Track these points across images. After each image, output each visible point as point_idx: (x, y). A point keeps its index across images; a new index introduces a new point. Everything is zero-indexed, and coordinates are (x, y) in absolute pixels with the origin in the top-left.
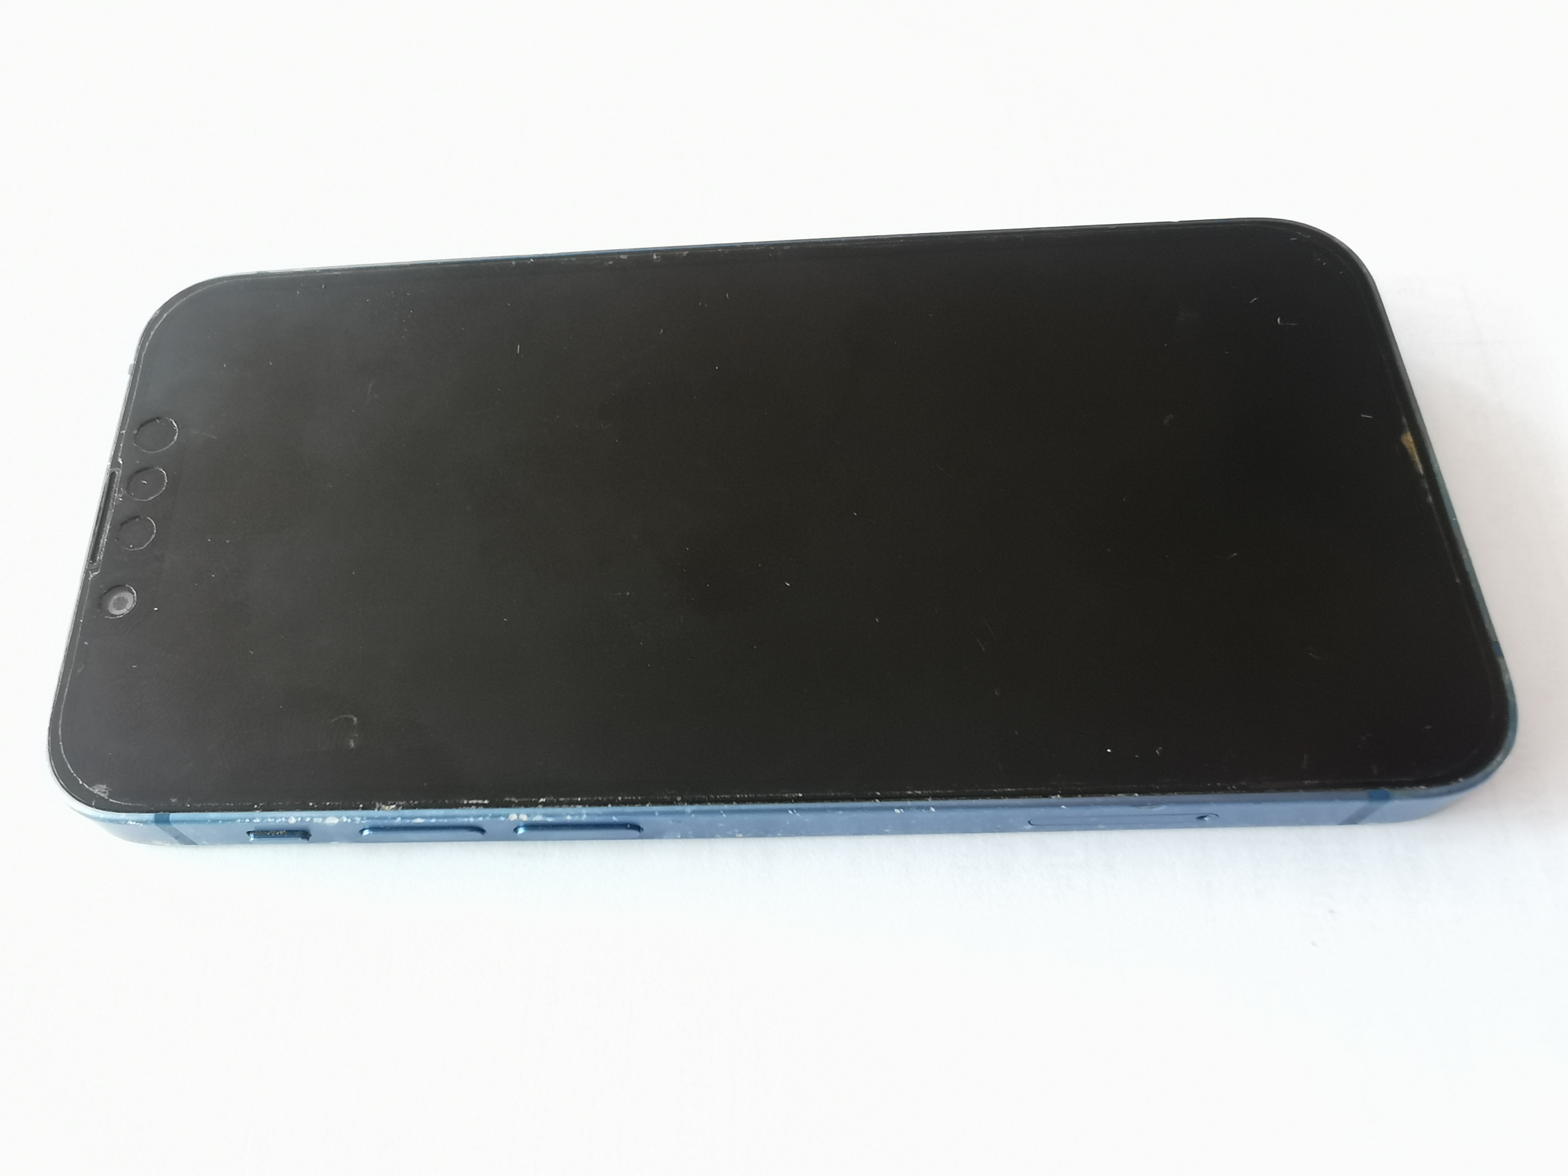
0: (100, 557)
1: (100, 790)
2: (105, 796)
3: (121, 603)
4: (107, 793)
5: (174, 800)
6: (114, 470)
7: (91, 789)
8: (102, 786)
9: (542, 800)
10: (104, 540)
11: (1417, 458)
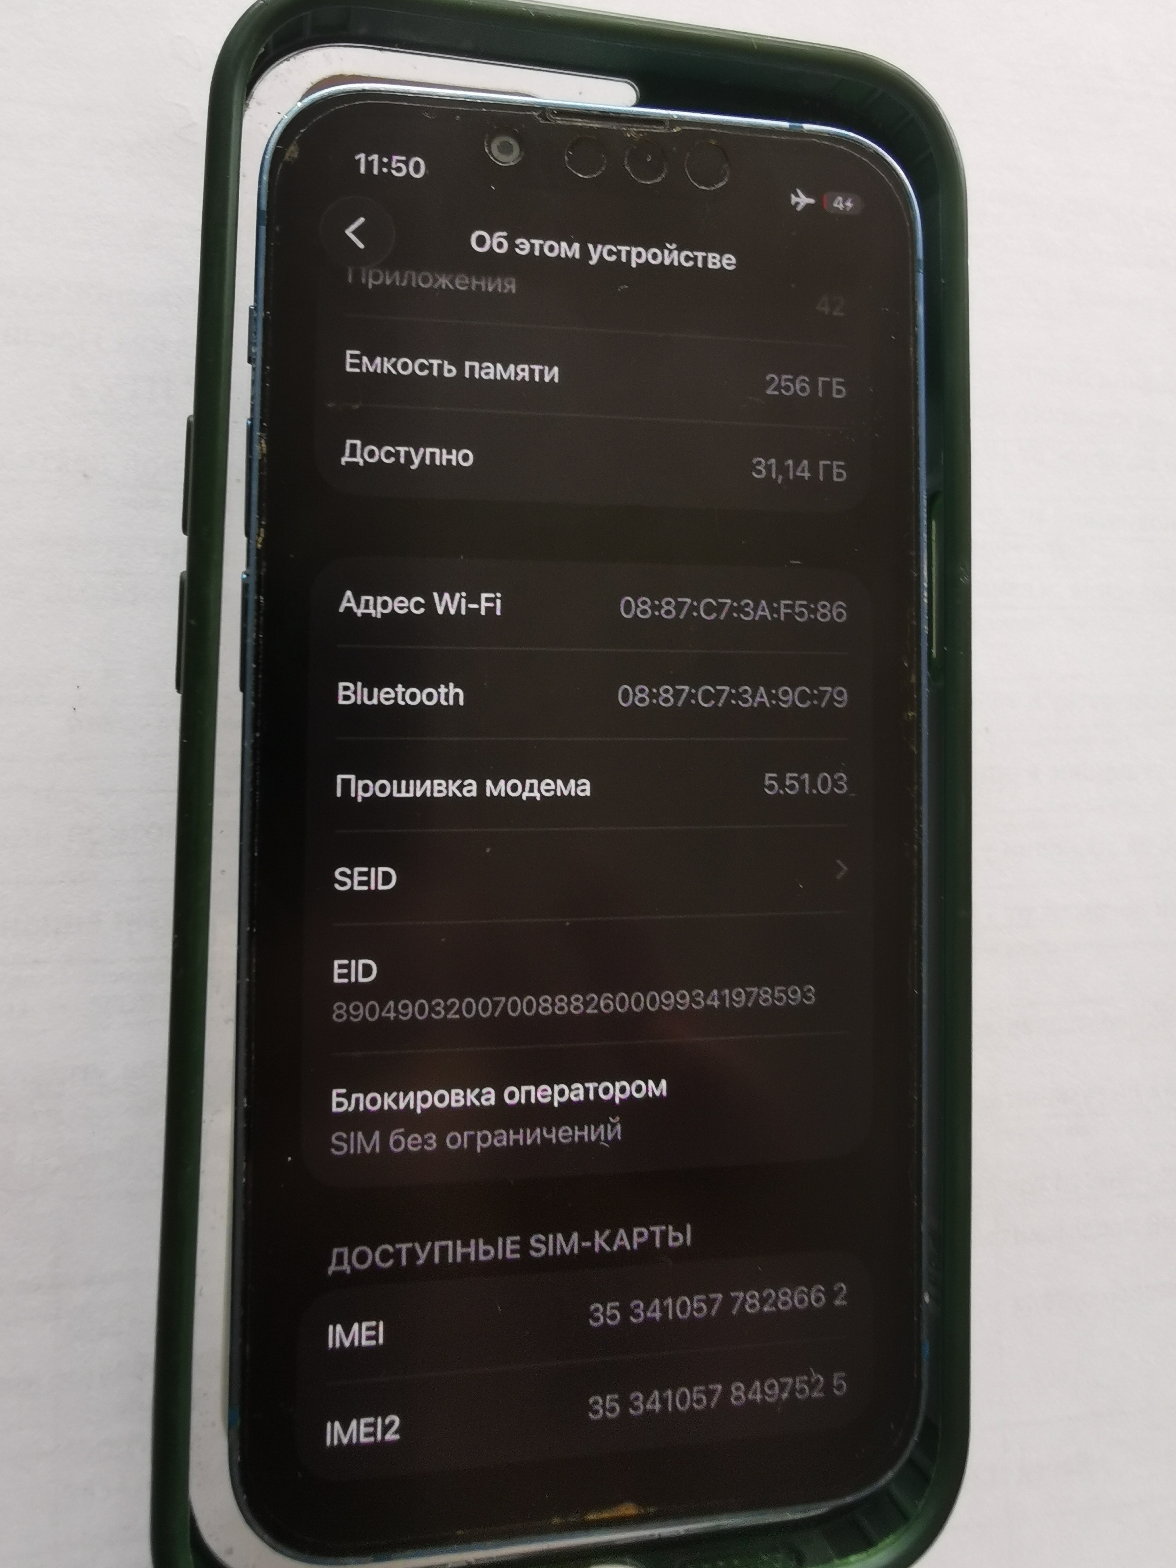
0: (560, 121)
1: (293, 152)
2: (287, 157)
3: (506, 149)
4: (289, 160)
5: (277, 228)
6: (667, 123)
7: (295, 142)
8: (297, 153)
9: (262, 598)
10: (579, 122)
11: (606, 1515)
